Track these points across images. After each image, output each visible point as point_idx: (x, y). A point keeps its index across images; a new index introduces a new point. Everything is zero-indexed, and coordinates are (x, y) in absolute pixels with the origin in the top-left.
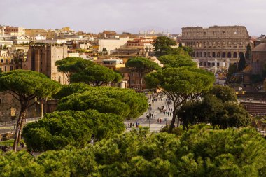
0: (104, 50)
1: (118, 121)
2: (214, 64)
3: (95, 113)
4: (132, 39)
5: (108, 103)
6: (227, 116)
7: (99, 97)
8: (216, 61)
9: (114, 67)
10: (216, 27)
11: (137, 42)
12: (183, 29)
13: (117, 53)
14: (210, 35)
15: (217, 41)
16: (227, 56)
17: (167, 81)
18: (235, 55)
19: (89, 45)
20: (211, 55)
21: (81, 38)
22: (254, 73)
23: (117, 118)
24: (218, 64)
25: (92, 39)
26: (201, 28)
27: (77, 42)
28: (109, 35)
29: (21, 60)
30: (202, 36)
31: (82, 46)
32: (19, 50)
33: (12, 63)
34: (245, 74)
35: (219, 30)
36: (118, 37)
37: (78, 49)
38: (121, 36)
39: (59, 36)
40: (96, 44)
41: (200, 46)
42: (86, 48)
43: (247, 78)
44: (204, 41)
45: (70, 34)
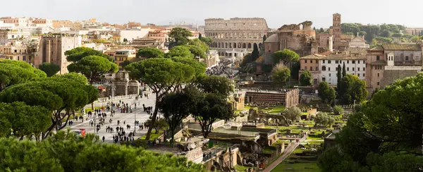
0: (125, 40)
1: (43, 115)
2: (231, 54)
3: (22, 105)
4: (153, 30)
5: (39, 95)
6: (207, 107)
7: (32, 88)
8: (233, 52)
9: (126, 57)
10: (236, 19)
11: (157, 33)
12: (206, 20)
13: (133, 43)
14: (231, 26)
15: (238, 31)
16: (247, 46)
17: (147, 72)
18: (250, 46)
19: (109, 35)
20: (232, 46)
21: (104, 29)
22: (266, 63)
23: (44, 111)
24: (235, 55)
25: (114, 30)
26: (223, 19)
27: (98, 33)
28: (132, 26)
29: (34, 50)
30: (223, 27)
31: (103, 37)
32: (33, 41)
33: (25, 53)
34: (257, 65)
35: (240, 21)
36: (139, 28)
37: (98, 39)
38: (143, 27)
39: (85, 28)
40: (117, 35)
41: (222, 37)
42: (107, 38)
43: (259, 68)
44: (226, 32)
45: (95, 25)
